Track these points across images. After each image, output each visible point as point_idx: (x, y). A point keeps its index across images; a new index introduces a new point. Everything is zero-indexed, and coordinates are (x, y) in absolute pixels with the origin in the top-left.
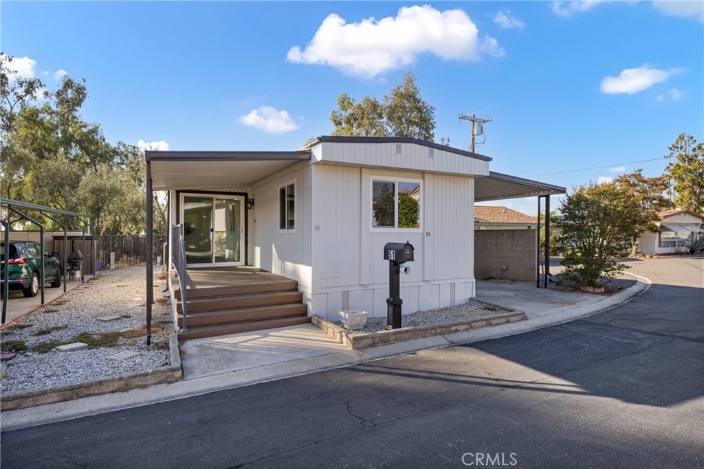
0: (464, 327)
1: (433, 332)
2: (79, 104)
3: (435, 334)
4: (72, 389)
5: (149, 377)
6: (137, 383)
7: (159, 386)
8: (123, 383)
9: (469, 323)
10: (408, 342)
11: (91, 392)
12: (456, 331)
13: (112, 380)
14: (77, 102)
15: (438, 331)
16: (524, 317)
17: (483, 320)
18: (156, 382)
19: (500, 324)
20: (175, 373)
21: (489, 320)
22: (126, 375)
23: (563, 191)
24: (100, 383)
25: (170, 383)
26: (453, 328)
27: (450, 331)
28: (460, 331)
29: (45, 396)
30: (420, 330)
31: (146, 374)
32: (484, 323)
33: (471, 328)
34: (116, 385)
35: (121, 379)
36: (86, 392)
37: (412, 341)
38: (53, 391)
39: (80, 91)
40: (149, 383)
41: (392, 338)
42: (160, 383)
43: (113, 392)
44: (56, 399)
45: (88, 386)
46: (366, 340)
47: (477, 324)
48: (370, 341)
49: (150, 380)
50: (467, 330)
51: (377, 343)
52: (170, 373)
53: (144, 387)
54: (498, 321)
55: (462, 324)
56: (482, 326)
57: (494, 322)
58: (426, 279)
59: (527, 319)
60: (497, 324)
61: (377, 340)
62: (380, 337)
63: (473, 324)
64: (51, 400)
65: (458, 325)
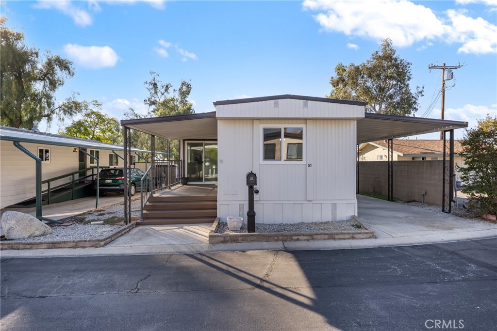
0: (305, 238)
1: (276, 238)
2: (188, 94)
3: (277, 240)
4: (53, 243)
5: (87, 242)
6: (81, 245)
7: (91, 248)
8: (75, 244)
9: (311, 235)
10: (251, 244)
11: (60, 246)
12: (298, 240)
13: (70, 242)
14: (188, 92)
15: (281, 238)
16: (373, 236)
17: (325, 234)
18: (90, 245)
19: (344, 239)
20: (101, 243)
21: (332, 234)
22: (76, 240)
23: (464, 125)
24: (65, 242)
25: (96, 247)
26: (296, 238)
27: (293, 239)
28: (301, 240)
29: (41, 245)
30: (264, 236)
31: (86, 241)
32: (327, 237)
33: (313, 239)
34: (72, 244)
35: (74, 241)
36: (58, 246)
37: (255, 243)
38: (45, 243)
39: (189, 87)
40: (87, 246)
41: (240, 239)
42: (92, 246)
43: (70, 248)
44: (46, 247)
45: (59, 243)
46: (219, 238)
47: (319, 237)
48: (222, 239)
49: (87, 244)
50: (308, 240)
51: (228, 241)
52: (97, 242)
53: (84, 247)
54: (341, 236)
55: (303, 235)
56: (325, 239)
57: (337, 237)
58: (308, 199)
59: (376, 238)
60: (340, 239)
61: (227, 239)
62: (230, 237)
63: (315, 237)
64: (43, 247)
65: (299, 235)
